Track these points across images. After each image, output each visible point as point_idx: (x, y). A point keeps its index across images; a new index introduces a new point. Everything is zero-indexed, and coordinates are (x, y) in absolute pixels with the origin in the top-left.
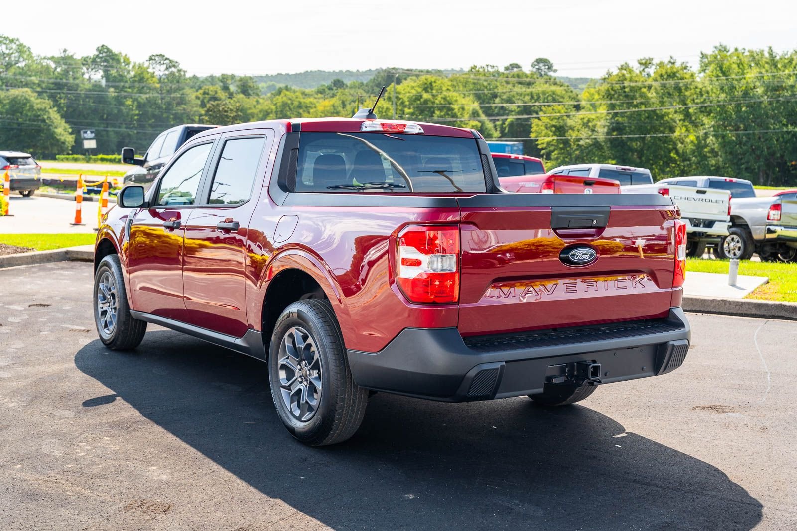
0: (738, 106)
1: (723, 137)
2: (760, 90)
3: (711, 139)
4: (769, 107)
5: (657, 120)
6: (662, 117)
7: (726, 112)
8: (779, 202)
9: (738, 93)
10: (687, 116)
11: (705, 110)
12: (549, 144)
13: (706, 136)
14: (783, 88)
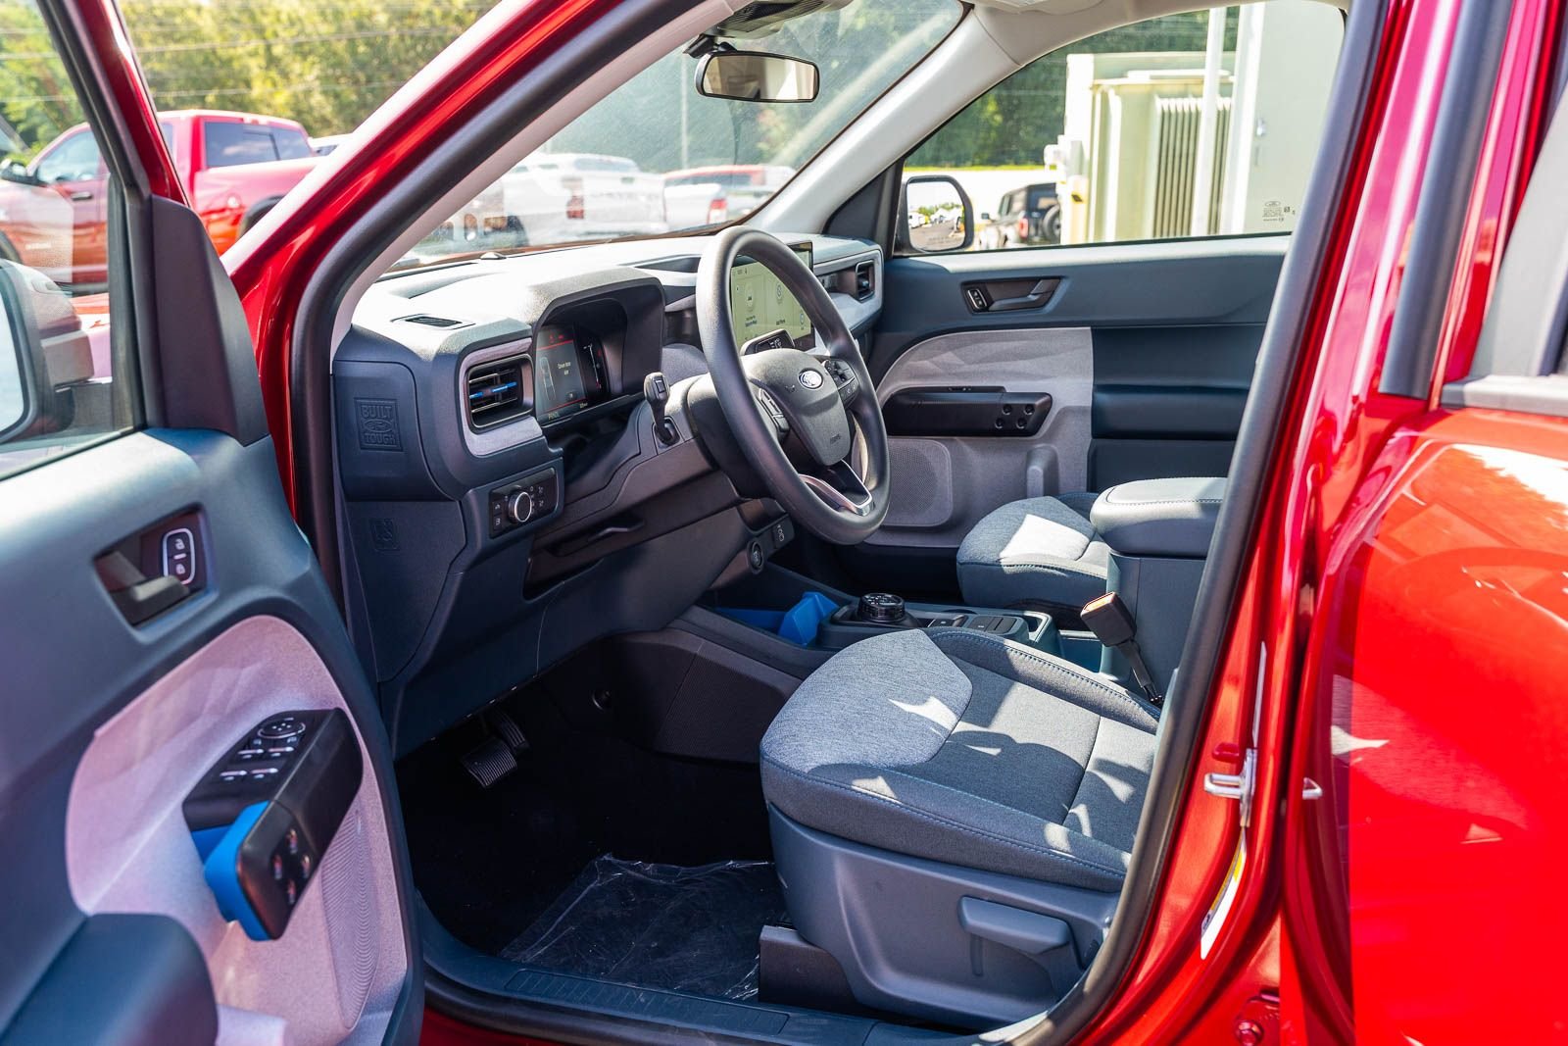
0: (352, 41)
1: (337, 96)
2: (382, 18)
3: (317, 99)
4: (401, 46)
5: (221, 67)
6: (227, 62)
7: (335, 54)
8: (723, 195)
9: (349, 23)
10: (272, 61)
11: (302, 50)
12: (30, 112)
13: (308, 93)
14: (417, 16)
